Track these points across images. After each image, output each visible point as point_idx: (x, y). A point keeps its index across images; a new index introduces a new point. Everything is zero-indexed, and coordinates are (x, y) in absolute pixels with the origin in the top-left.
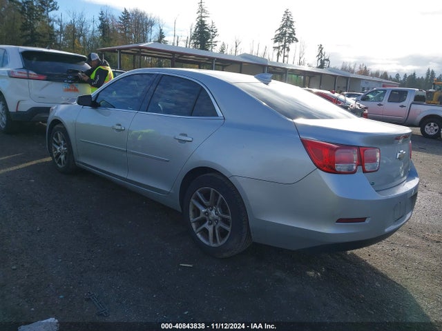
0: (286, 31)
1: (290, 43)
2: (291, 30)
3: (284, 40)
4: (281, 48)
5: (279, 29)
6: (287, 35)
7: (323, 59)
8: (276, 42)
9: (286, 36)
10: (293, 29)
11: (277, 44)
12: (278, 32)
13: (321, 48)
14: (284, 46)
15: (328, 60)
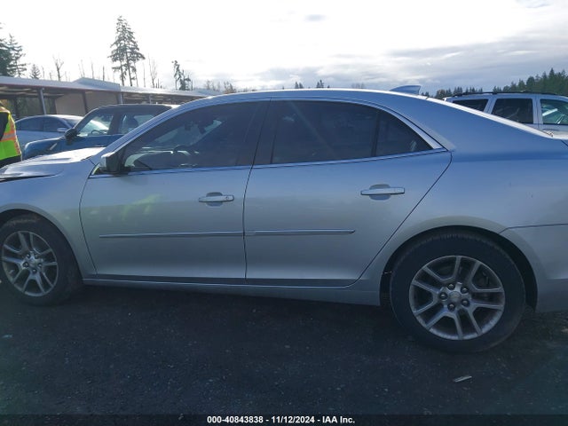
0: (125, 45)
1: (134, 60)
2: (131, 43)
3: (125, 57)
4: (124, 68)
5: (116, 43)
6: (128, 50)
7: (182, 78)
8: (115, 60)
9: (126, 51)
10: (135, 43)
11: (118, 64)
12: (115, 47)
13: (177, 65)
14: (128, 66)
15: (188, 80)
